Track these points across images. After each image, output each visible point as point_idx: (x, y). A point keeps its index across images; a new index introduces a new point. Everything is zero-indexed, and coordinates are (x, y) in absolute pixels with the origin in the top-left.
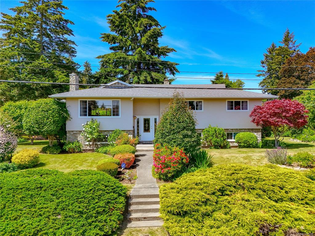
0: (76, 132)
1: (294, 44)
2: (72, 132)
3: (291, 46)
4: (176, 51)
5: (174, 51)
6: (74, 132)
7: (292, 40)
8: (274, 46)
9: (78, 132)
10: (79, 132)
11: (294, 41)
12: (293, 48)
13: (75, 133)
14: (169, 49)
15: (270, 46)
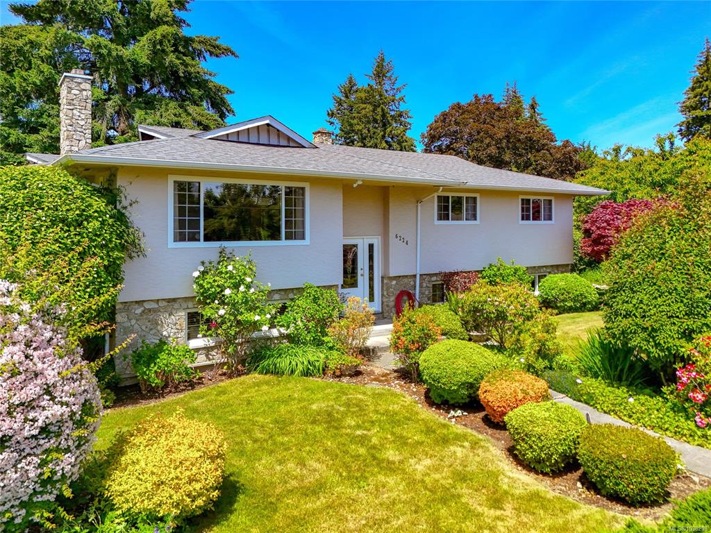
0: (154, 306)
1: (394, 83)
2: (137, 306)
3: (387, 87)
4: (237, 56)
5: (233, 54)
6: (147, 306)
7: (391, 76)
8: (351, 83)
9: (162, 304)
10: (165, 304)
11: (394, 77)
12: (392, 92)
13: (150, 310)
14: (218, 47)
15: (343, 81)
